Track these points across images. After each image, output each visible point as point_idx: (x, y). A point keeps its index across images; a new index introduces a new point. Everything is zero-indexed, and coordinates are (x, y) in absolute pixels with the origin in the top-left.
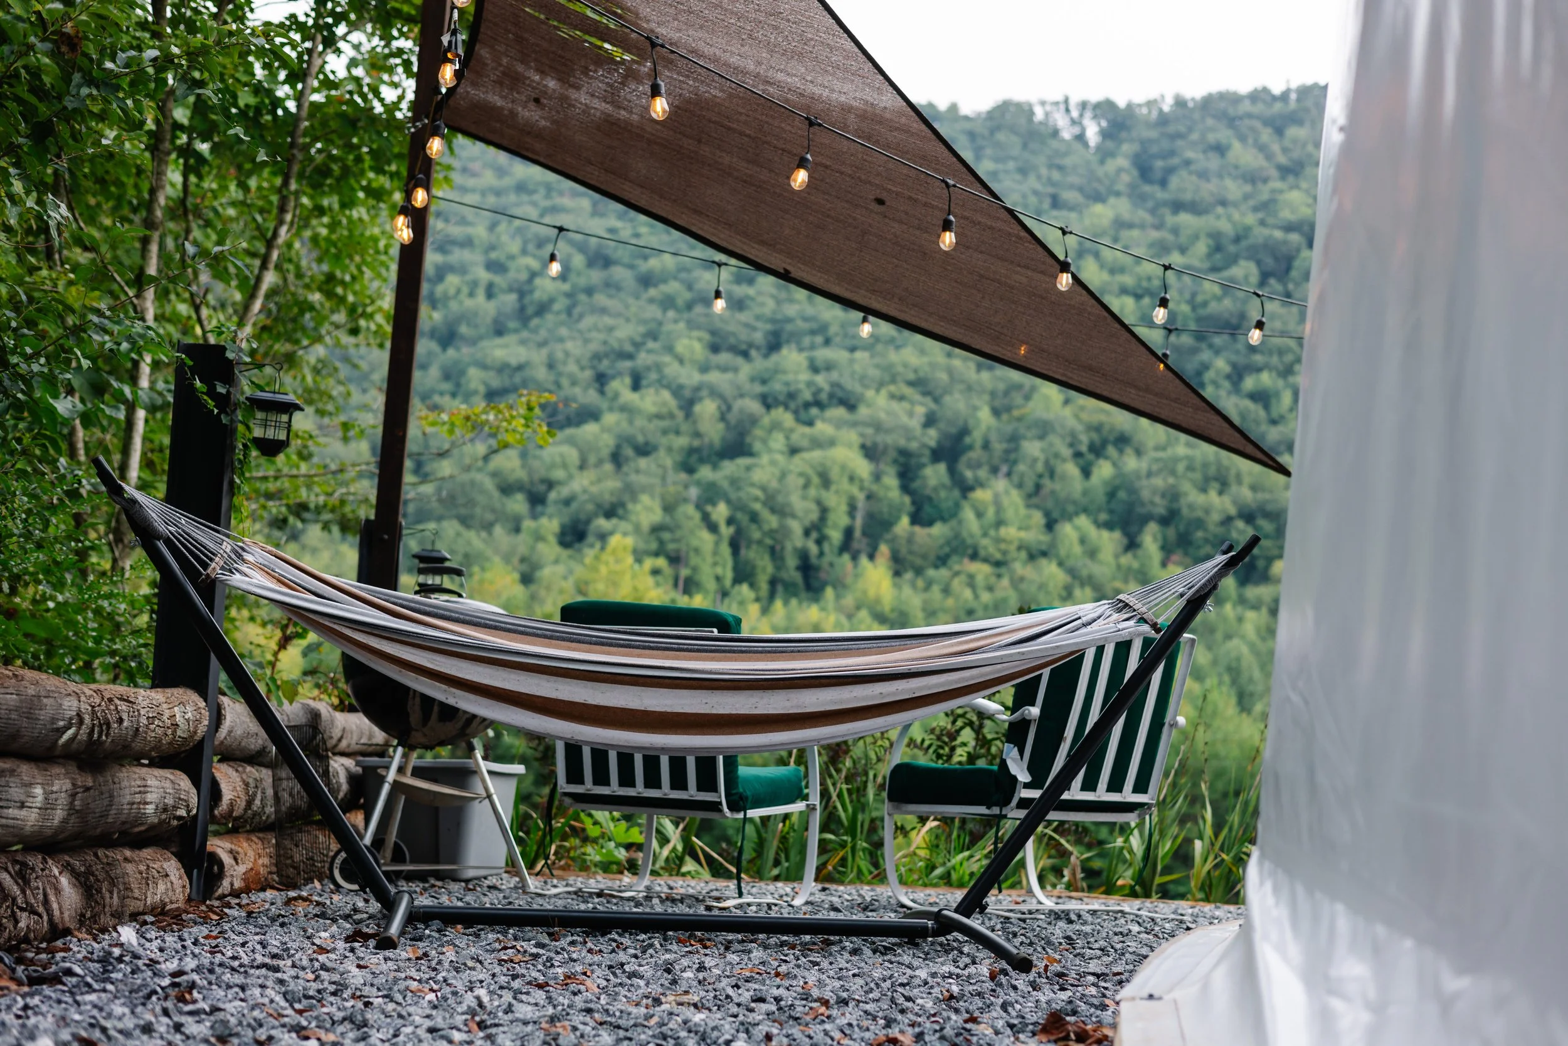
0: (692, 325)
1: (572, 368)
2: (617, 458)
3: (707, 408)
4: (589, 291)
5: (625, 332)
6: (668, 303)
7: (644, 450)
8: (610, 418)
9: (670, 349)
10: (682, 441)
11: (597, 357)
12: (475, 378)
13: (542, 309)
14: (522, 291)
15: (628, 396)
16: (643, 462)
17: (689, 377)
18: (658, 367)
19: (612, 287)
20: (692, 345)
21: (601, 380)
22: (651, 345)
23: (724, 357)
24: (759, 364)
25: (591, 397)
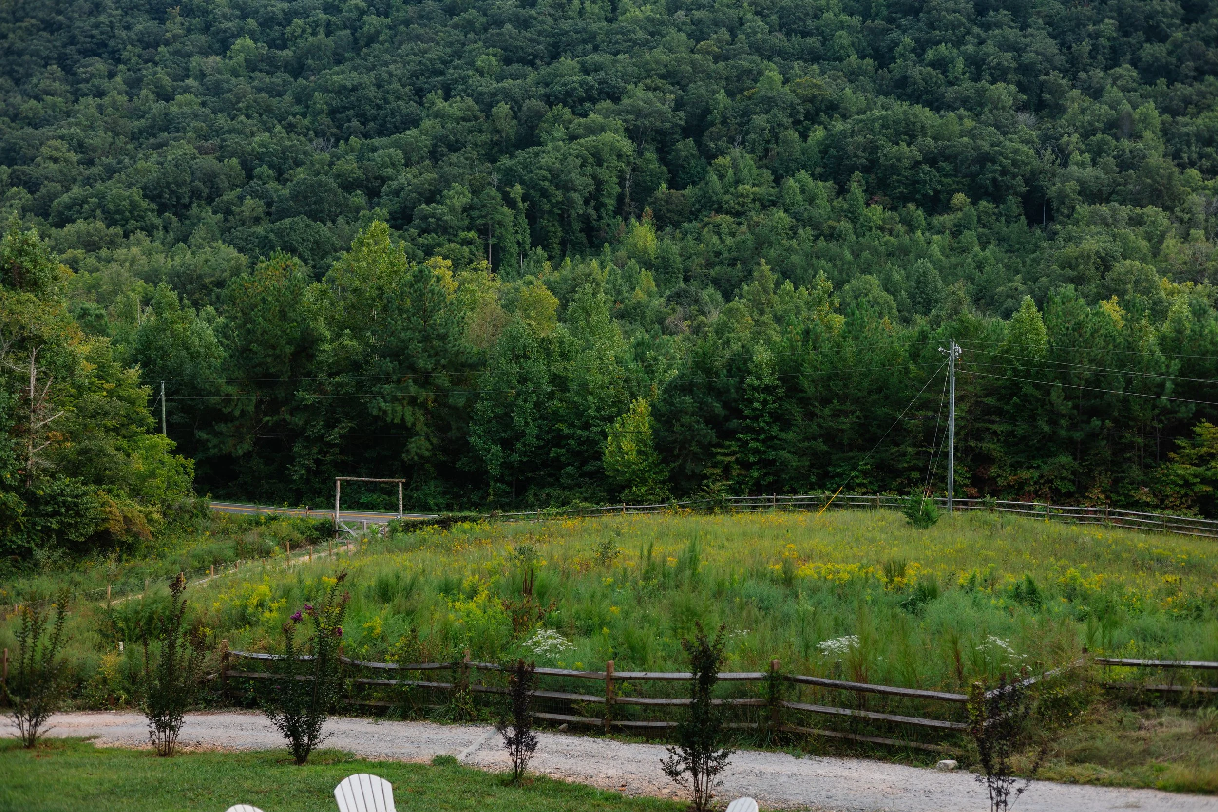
0: (488, 44)
1: (396, 86)
2: (434, 155)
3: (503, 109)
4: (407, 23)
5: (435, 53)
6: (468, 27)
7: (455, 147)
8: (426, 124)
9: (472, 64)
10: (485, 137)
11: (415, 75)
12: (320, 100)
13: (371, 39)
14: (354, 26)
15: (440, 104)
16: (454, 157)
17: (489, 85)
18: (464, 79)
19: (425, 18)
20: (487, 59)
21: (419, 94)
22: (457, 62)
23: (515, 67)
24: (544, 70)
25: (412, 107)
